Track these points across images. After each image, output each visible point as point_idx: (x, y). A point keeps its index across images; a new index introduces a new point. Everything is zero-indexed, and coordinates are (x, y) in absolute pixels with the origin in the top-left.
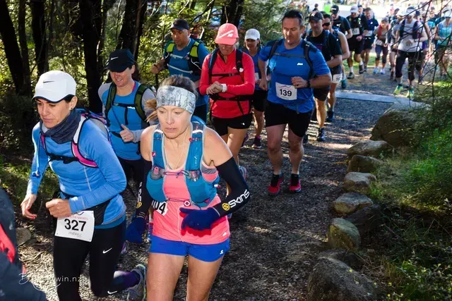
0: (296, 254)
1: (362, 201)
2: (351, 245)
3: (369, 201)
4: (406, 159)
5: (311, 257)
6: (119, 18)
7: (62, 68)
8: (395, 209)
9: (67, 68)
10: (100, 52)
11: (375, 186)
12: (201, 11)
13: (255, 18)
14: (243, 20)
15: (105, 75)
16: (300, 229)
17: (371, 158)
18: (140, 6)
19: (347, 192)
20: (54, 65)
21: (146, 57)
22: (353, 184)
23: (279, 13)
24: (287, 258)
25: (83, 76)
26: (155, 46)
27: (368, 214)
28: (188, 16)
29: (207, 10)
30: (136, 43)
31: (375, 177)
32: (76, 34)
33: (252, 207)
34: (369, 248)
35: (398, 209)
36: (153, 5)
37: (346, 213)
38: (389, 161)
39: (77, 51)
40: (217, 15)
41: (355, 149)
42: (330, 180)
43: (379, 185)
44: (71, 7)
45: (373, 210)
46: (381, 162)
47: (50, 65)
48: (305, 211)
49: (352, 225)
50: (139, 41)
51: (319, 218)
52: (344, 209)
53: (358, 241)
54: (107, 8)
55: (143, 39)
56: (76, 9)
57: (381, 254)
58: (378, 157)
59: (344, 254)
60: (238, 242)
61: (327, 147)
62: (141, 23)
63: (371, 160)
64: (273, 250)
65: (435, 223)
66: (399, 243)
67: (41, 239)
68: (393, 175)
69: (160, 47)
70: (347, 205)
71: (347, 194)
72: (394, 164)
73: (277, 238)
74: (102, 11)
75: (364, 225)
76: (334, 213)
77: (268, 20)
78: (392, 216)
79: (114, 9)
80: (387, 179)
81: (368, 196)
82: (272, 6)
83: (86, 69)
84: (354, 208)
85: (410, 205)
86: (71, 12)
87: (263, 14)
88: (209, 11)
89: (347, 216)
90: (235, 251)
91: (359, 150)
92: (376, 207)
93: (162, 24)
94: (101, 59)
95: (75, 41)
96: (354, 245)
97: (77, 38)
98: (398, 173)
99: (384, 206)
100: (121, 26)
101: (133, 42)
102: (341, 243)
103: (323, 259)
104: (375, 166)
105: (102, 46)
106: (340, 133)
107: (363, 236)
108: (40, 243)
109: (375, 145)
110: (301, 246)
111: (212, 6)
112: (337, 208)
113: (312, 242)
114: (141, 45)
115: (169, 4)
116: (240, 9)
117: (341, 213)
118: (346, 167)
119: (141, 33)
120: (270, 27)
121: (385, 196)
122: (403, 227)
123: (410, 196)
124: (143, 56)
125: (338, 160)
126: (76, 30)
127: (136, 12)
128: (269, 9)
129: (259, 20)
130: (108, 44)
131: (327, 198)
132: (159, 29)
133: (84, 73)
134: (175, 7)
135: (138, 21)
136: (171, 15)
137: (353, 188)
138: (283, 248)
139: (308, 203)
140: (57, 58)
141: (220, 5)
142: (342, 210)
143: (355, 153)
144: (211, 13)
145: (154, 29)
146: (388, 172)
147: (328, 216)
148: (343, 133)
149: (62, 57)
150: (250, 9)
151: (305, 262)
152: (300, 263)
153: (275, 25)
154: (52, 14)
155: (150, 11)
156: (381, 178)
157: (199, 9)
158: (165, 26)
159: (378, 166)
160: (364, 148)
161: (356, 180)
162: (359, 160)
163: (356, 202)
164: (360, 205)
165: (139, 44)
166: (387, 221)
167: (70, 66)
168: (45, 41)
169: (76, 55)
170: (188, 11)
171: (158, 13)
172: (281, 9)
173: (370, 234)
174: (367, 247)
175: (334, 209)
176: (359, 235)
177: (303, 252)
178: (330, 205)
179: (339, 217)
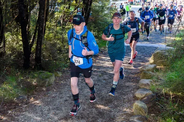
0: (120, 118)
1: (148, 92)
2: (144, 113)
3: (151, 92)
4: (165, 72)
5: (126, 119)
6: (37, 14)
7: (11, 37)
8: (162, 95)
9: (13, 37)
10: (28, 30)
11: (153, 85)
12: (73, 10)
13: (96, 12)
14: (91, 13)
15: (31, 40)
16: (121, 106)
17: (150, 72)
18: (46, 9)
19: (140, 88)
20: (7, 36)
21: (49, 31)
22: (143, 84)
23: (107, 10)
24: (116, 120)
25: (21, 40)
26: (53, 26)
27: (151, 98)
28: (67, 13)
29: (75, 9)
30: (44, 25)
31: (152, 81)
32: (17, 22)
33: (99, 97)
34: (152, 113)
35: (163, 95)
36: (51, 8)
37: (142, 98)
38: (157, 73)
39: (18, 29)
40: (80, 11)
41: (143, 69)
42: (133, 83)
44: (15, 10)
45: (153, 96)
46: (155, 74)
47: (5, 36)
48: (123, 98)
49: (144, 103)
50: (46, 24)
51: (129, 101)
52: (140, 96)
53: (147, 111)
54: (31, 10)
55: (48, 23)
56: (17, 10)
57: (157, 116)
58: (153, 72)
59: (141, 117)
60: (94, 114)
61: (131, 68)
62: (46, 16)
63: (150, 73)
64: (109, 117)
65: (180, 100)
66: (165, 110)
67: (3, 117)
68: (160, 79)
69: (55, 26)
72: (160, 74)
73: (111, 111)
74: (29, 11)
75: (149, 103)
76: (136, 98)
77: (102, 13)
78: (161, 98)
79: (34, 10)
80: (158, 82)
81: (150, 90)
82: (104, 7)
83: (22, 37)
84: (144, 96)
85: (168, 93)
86: (15, 12)
87: (100, 10)
88: (76, 10)
89: (141, 100)
90: (92, 118)
91: (145, 69)
92: (154, 94)
93: (56, 16)
94: (29, 32)
95: (17, 25)
96: (145, 113)
97: (18, 24)
98: (162, 79)
99: (157, 94)
100: (38, 18)
101: (43, 25)
102: (140, 112)
103: (132, 120)
104: (152, 76)
105: (29, 27)
106: (136, 61)
107: (149, 108)
108: (2, 119)
109: (152, 66)
110: (122, 114)
111: (78, 7)
112: (137, 96)
113: (127, 112)
114: (47, 25)
115: (58, 7)
116: (90, 9)
117: (139, 98)
118: (140, 77)
119: (46, 21)
120: (103, 16)
121: (157, 89)
122: (166, 103)
123: (168, 89)
124: (48, 30)
125: (136, 74)
126: (17, 20)
127: (44, 12)
128: (103, 8)
129: (99, 13)
130: (32, 26)
131: (132, 92)
132: (55, 18)
133: (21, 39)
134: (62, 8)
135: (45, 15)
136: (60, 12)
137: (143, 86)
138: (114, 116)
139: (124, 94)
140: (9, 33)
141: (81, 7)
143: (143, 71)
144: (77, 11)
145: (52, 18)
146: (158, 78)
147: (133, 100)
148: (137, 61)
149: (11, 32)
150: (94, 9)
153: (105, 15)
154: (6, 13)
155: (51, 10)
156: (155, 81)
157: (72, 9)
158: (57, 17)
159: (154, 76)
160: (147, 68)
162: (145, 73)
164: (146, 94)
165: (45, 25)
166: (159, 101)
167: (15, 36)
168: (3, 25)
169: (17, 31)
170: (67, 10)
171: (54, 11)
172: (108, 8)
173: (152, 107)
174: (151, 113)
175: (135, 96)
176: (147, 108)
177: (123, 117)
178: (133, 94)
179: (138, 100)
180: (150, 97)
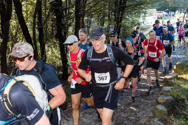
0: (143, 120)
1: (168, 98)
2: (164, 115)
3: (171, 97)
5: (149, 121)
8: (180, 100)
18: (81, 27)
24: (140, 122)
31: (173, 88)
37: (163, 103)
38: (179, 81)
41: (166, 77)
43: (175, 91)
45: (172, 101)
49: (164, 107)
51: (153, 105)
52: (162, 101)
53: (166, 113)
59: (161, 118)
63: (172, 81)
68: (180, 86)
70: (163, 100)
71: (163, 95)
72: (181, 82)
75: (169, 107)
76: (158, 103)
78: (179, 103)
81: (171, 95)
84: (165, 101)
89: (163, 104)
92: (174, 99)
96: (165, 115)
98: (182, 86)
99: (176, 99)
102: (160, 115)
104: (173, 84)
110: (145, 117)
113: (150, 115)
117: (160, 103)
121: (177, 95)
131: (156, 98)
137: (165, 93)
138: (139, 118)
142: (161, 102)
146: (179, 86)
147: (156, 104)
151: (147, 123)
152: (145, 123)
156: (176, 88)
159: (175, 83)
160: (170, 77)
161: (166, 90)
162: (167, 82)
163: (166, 98)
166: (177, 105)
173: (171, 110)
174: (170, 115)
175: (158, 102)
176: (167, 111)
177: (146, 119)
178: (157, 100)
179: (160, 104)
180: (170, 102)
